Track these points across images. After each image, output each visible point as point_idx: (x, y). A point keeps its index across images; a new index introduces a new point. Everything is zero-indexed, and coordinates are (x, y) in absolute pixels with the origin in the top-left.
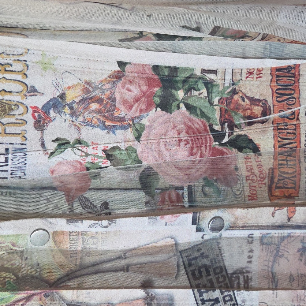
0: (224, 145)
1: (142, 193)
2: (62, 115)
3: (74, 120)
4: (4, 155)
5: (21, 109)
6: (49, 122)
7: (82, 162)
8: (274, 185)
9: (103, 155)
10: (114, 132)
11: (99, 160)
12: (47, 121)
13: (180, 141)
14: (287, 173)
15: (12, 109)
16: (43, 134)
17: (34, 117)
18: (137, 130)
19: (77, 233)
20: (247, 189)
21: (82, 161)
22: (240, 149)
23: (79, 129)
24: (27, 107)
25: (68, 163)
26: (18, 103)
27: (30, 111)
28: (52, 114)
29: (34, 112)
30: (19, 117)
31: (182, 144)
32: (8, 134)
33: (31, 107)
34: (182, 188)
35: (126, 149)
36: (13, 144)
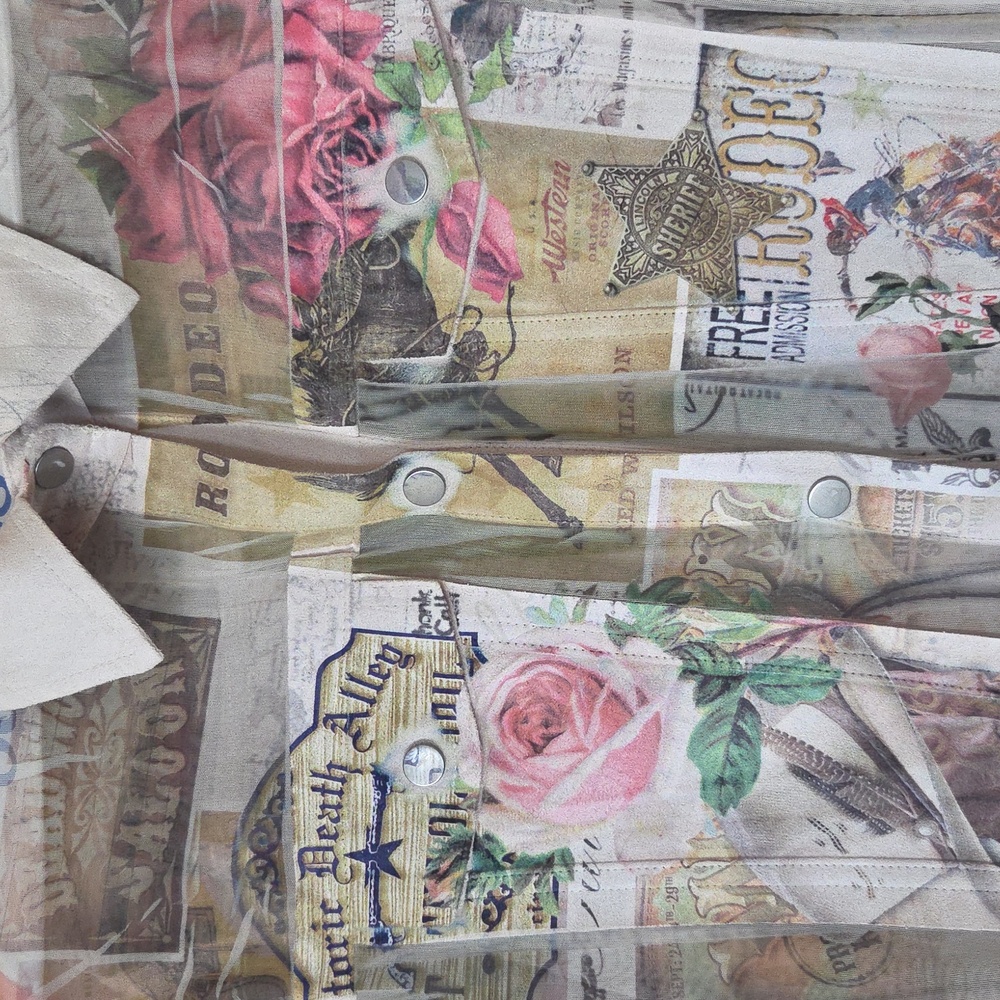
2: (891, 221)
3: (919, 232)
4: (761, 305)
5: (802, 205)
6: (861, 234)
7: (934, 330)
9: (983, 317)
11: (973, 328)
12: (855, 234)
15: (783, 206)
16: (846, 264)
19: (915, 496)
21: (932, 329)
23: (928, 254)
24: (814, 200)
26: (795, 192)
27: (821, 208)
30: (796, 223)
32: (772, 259)
33: (823, 200)
36: (781, 282)
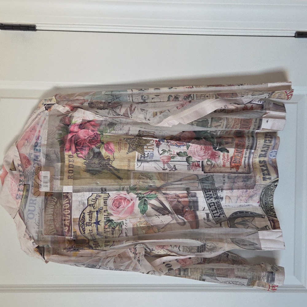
0: (217, 150)
1: (186, 163)
8: (232, 162)
10: (180, 147)
13: (201, 149)
14: (237, 158)
17: (156, 143)
18: (187, 146)
20: (222, 163)
22: (222, 151)
25: (165, 156)
28: (161, 142)
29: (156, 142)
31: (202, 150)
34: (200, 162)
35: (184, 153)
